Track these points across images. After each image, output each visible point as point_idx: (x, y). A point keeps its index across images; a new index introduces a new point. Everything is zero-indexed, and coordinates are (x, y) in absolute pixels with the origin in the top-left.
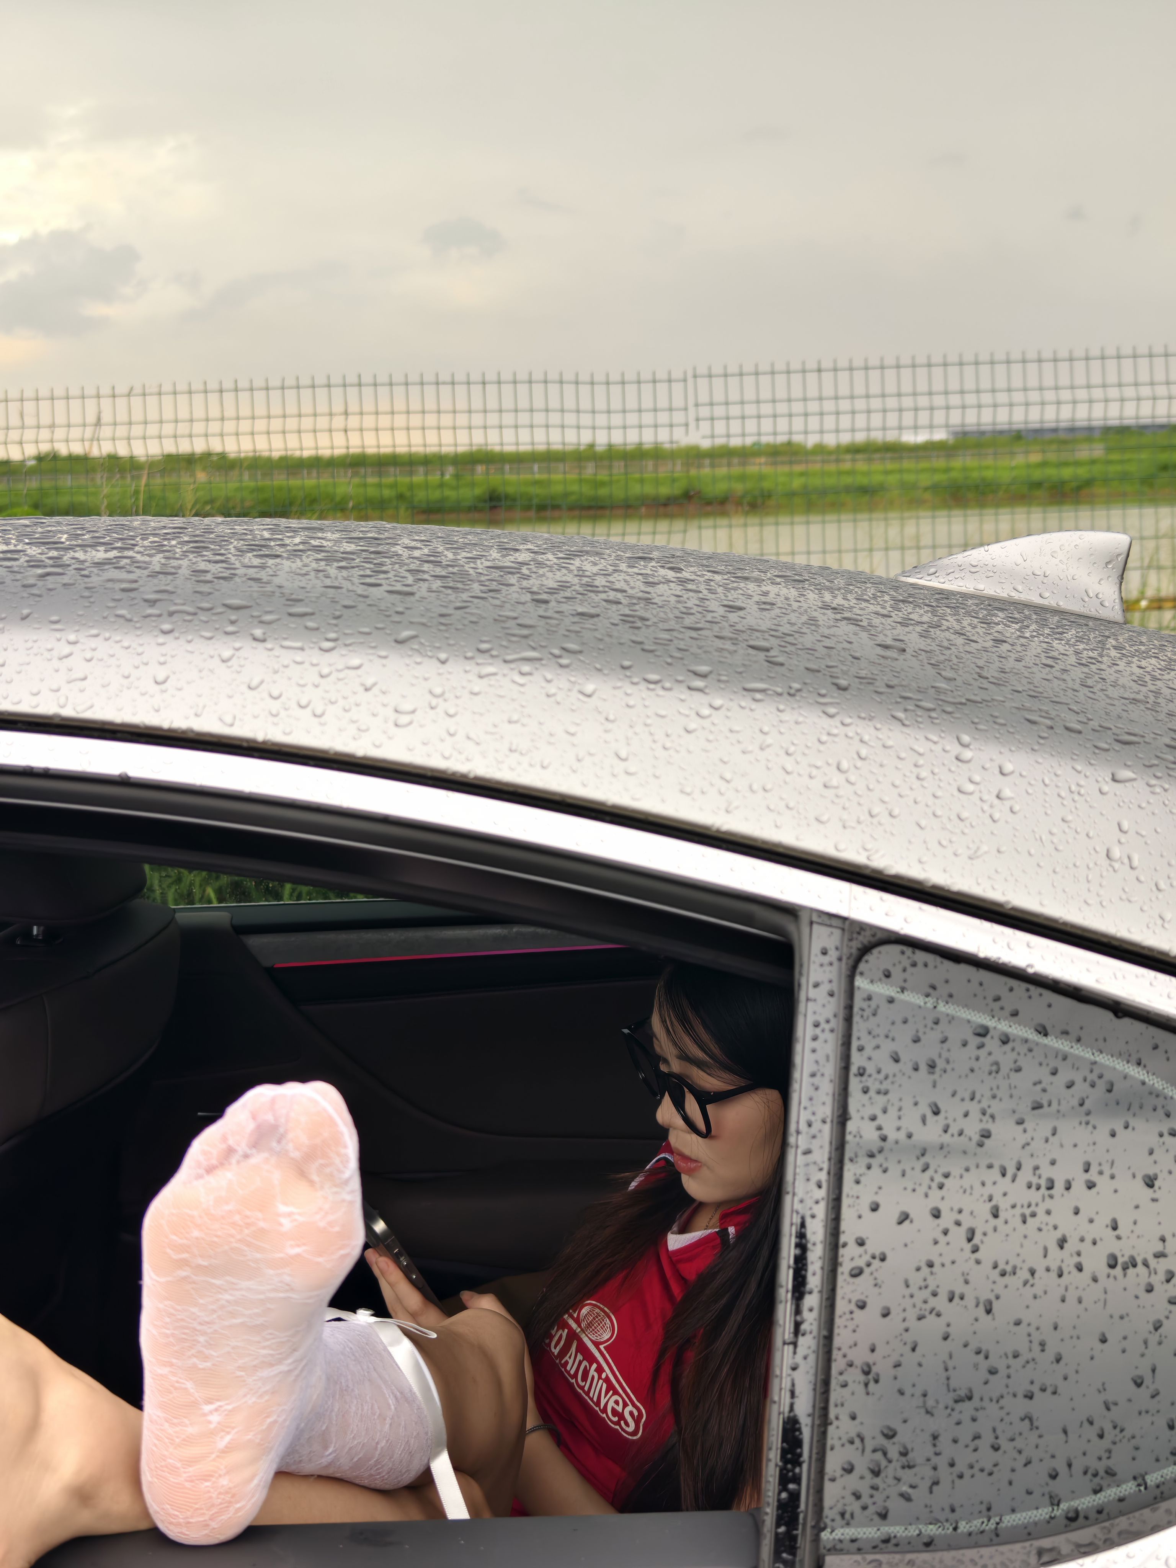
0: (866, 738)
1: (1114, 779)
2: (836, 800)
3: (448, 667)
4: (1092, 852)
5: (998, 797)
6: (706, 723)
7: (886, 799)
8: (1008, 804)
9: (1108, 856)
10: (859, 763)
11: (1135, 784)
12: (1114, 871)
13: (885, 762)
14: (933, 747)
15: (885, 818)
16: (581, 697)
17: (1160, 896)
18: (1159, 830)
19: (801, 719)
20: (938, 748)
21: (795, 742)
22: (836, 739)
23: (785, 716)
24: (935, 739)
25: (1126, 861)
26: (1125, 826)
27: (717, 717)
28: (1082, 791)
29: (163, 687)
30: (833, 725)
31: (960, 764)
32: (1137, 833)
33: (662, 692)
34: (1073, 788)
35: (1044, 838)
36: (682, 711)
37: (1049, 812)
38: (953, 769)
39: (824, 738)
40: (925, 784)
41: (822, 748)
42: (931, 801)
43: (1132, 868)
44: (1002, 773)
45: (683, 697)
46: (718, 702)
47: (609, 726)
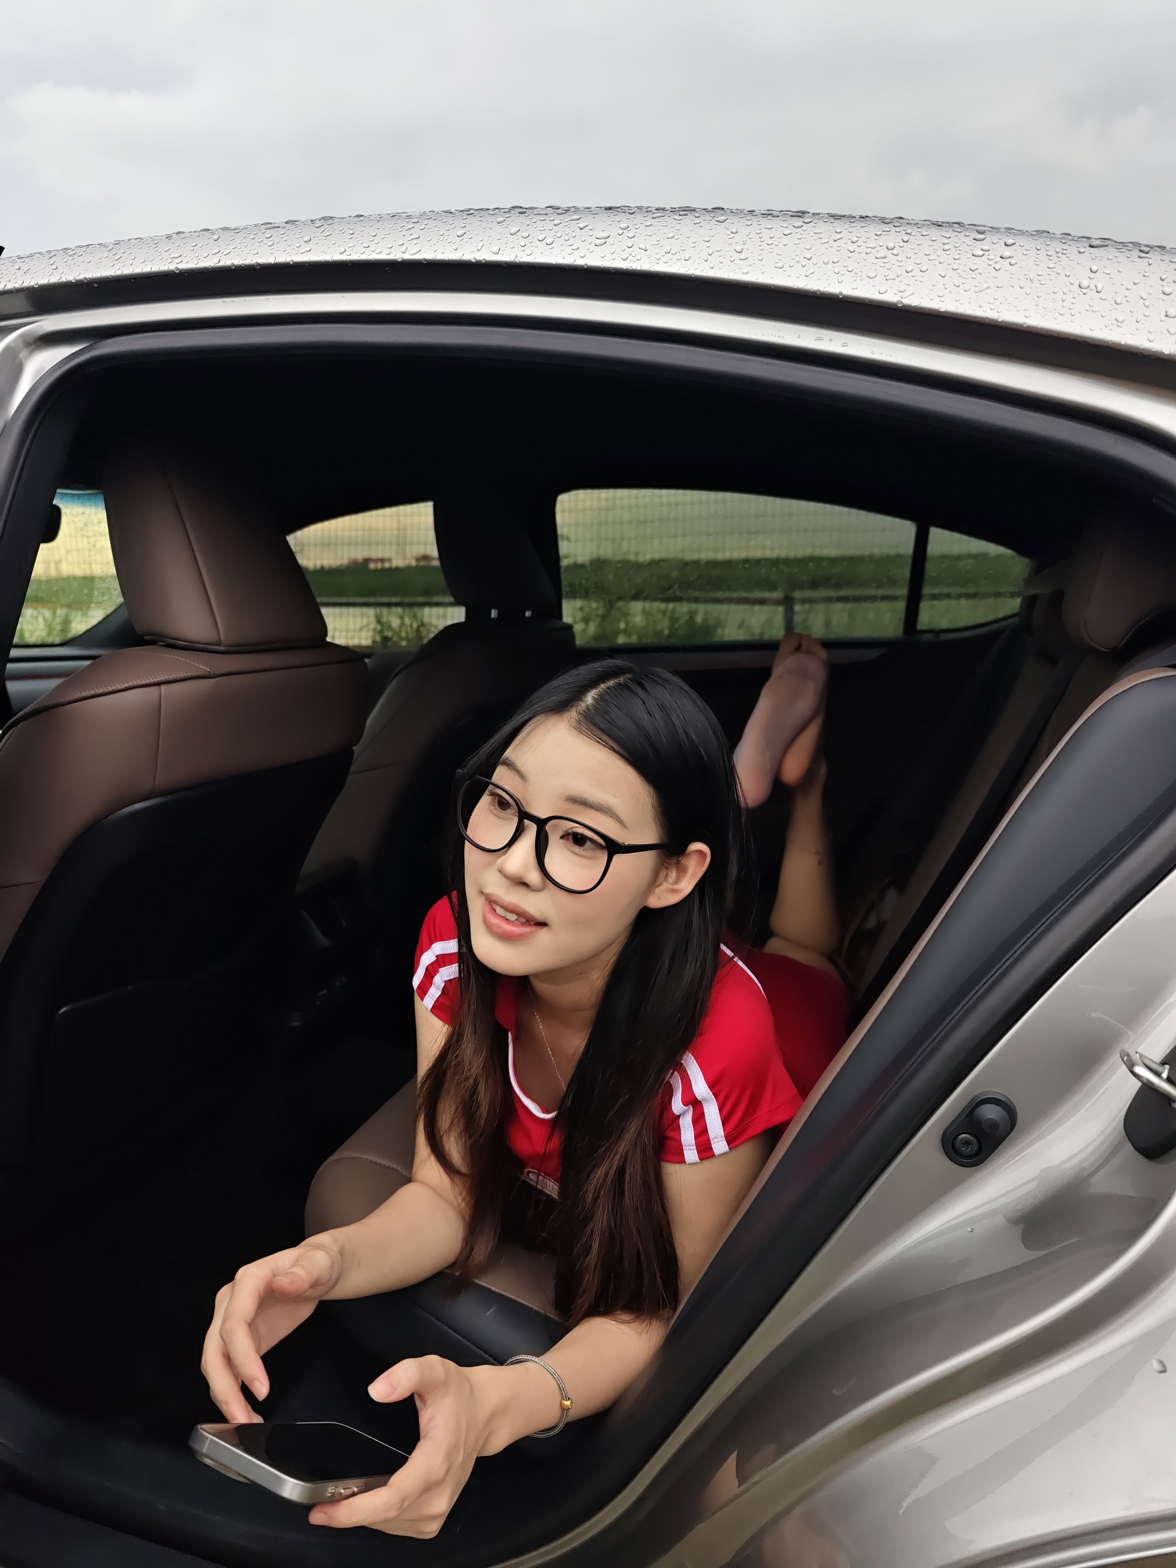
0: (909, 231)
1: (1091, 246)
2: (883, 265)
3: (634, 216)
4: (1068, 284)
5: (1001, 257)
6: (797, 230)
7: (918, 262)
8: (1008, 261)
9: (1080, 286)
10: (902, 244)
11: (1106, 248)
12: (1084, 294)
13: (921, 243)
14: (957, 234)
15: (916, 272)
16: (716, 223)
17: (1117, 306)
18: (1120, 270)
19: (864, 225)
20: (962, 234)
21: (858, 236)
22: (888, 233)
23: (853, 225)
24: (960, 230)
25: (1092, 287)
26: (1094, 268)
27: (805, 227)
28: (1065, 252)
29: (461, 238)
30: (887, 228)
31: (975, 241)
32: (1104, 273)
33: (772, 218)
34: (1058, 250)
35: (1032, 278)
36: (782, 225)
37: (1037, 263)
38: (970, 244)
39: (878, 233)
40: (947, 252)
41: (877, 238)
42: (951, 261)
43: (1097, 292)
44: (1006, 245)
45: (785, 219)
46: (808, 220)
47: (732, 236)
